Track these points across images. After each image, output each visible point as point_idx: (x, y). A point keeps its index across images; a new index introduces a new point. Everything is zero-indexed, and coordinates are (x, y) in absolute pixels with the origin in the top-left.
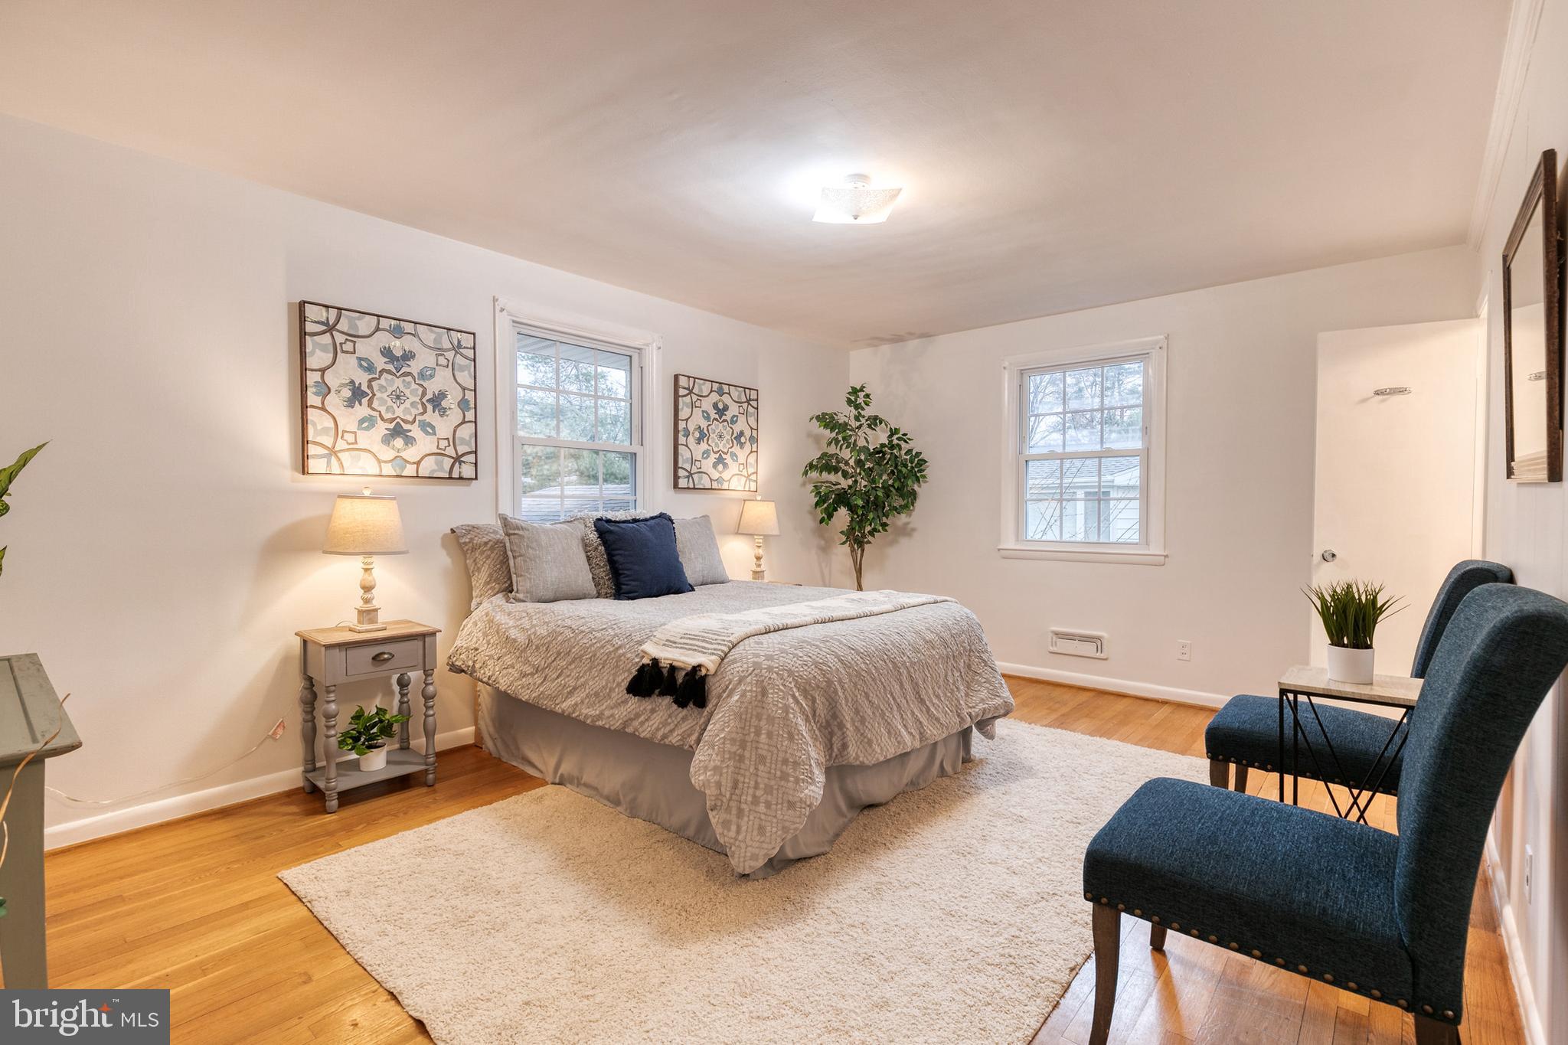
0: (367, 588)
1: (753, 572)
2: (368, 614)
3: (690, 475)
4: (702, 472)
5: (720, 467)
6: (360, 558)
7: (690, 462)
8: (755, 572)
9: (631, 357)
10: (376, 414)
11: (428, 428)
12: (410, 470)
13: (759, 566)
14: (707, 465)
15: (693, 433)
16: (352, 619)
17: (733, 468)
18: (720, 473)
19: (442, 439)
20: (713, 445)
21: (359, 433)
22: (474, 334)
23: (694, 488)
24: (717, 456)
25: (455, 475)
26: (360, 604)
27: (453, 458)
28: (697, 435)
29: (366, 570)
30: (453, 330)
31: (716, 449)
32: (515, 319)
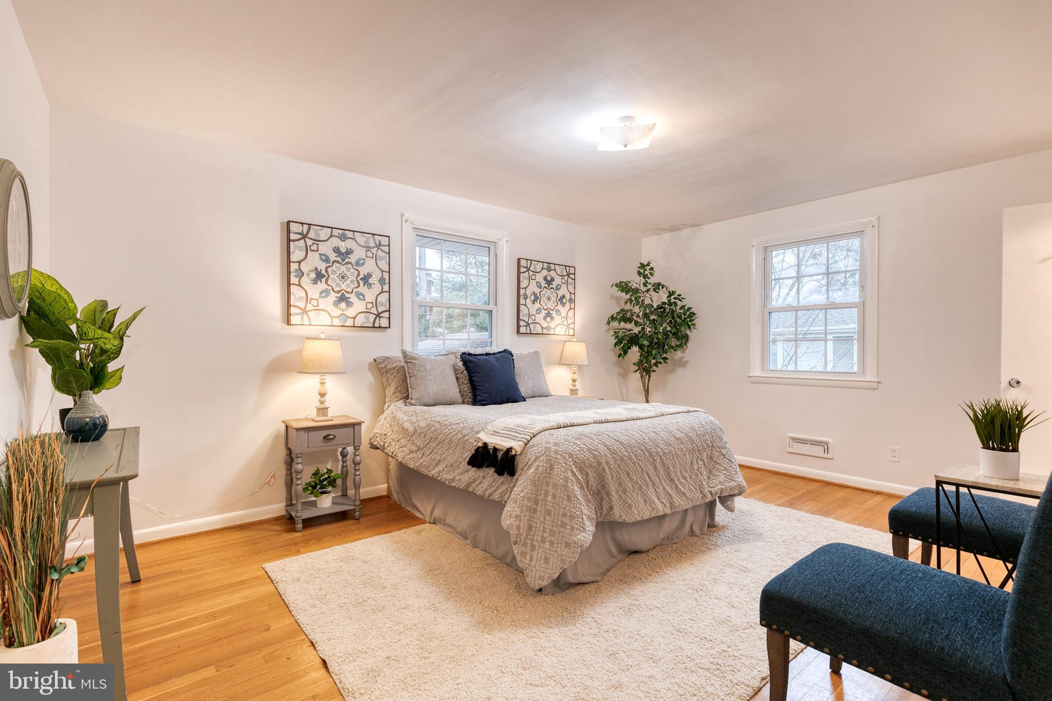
0: (322, 395)
1: (571, 390)
2: (322, 411)
3: (528, 324)
4: (535, 323)
5: (549, 319)
6: (318, 376)
7: (528, 316)
8: (572, 390)
9: (489, 248)
10: (330, 288)
11: (360, 296)
12: (349, 322)
13: (575, 386)
14: (540, 318)
15: (530, 297)
16: (313, 413)
17: (558, 319)
18: (549, 323)
19: (369, 303)
20: (544, 304)
21: (320, 299)
22: (389, 237)
23: (530, 333)
24: (546, 312)
25: (377, 325)
26: (318, 404)
27: (375, 314)
28: (533, 298)
29: (322, 383)
30: (376, 235)
31: (545, 307)
32: (415, 226)
